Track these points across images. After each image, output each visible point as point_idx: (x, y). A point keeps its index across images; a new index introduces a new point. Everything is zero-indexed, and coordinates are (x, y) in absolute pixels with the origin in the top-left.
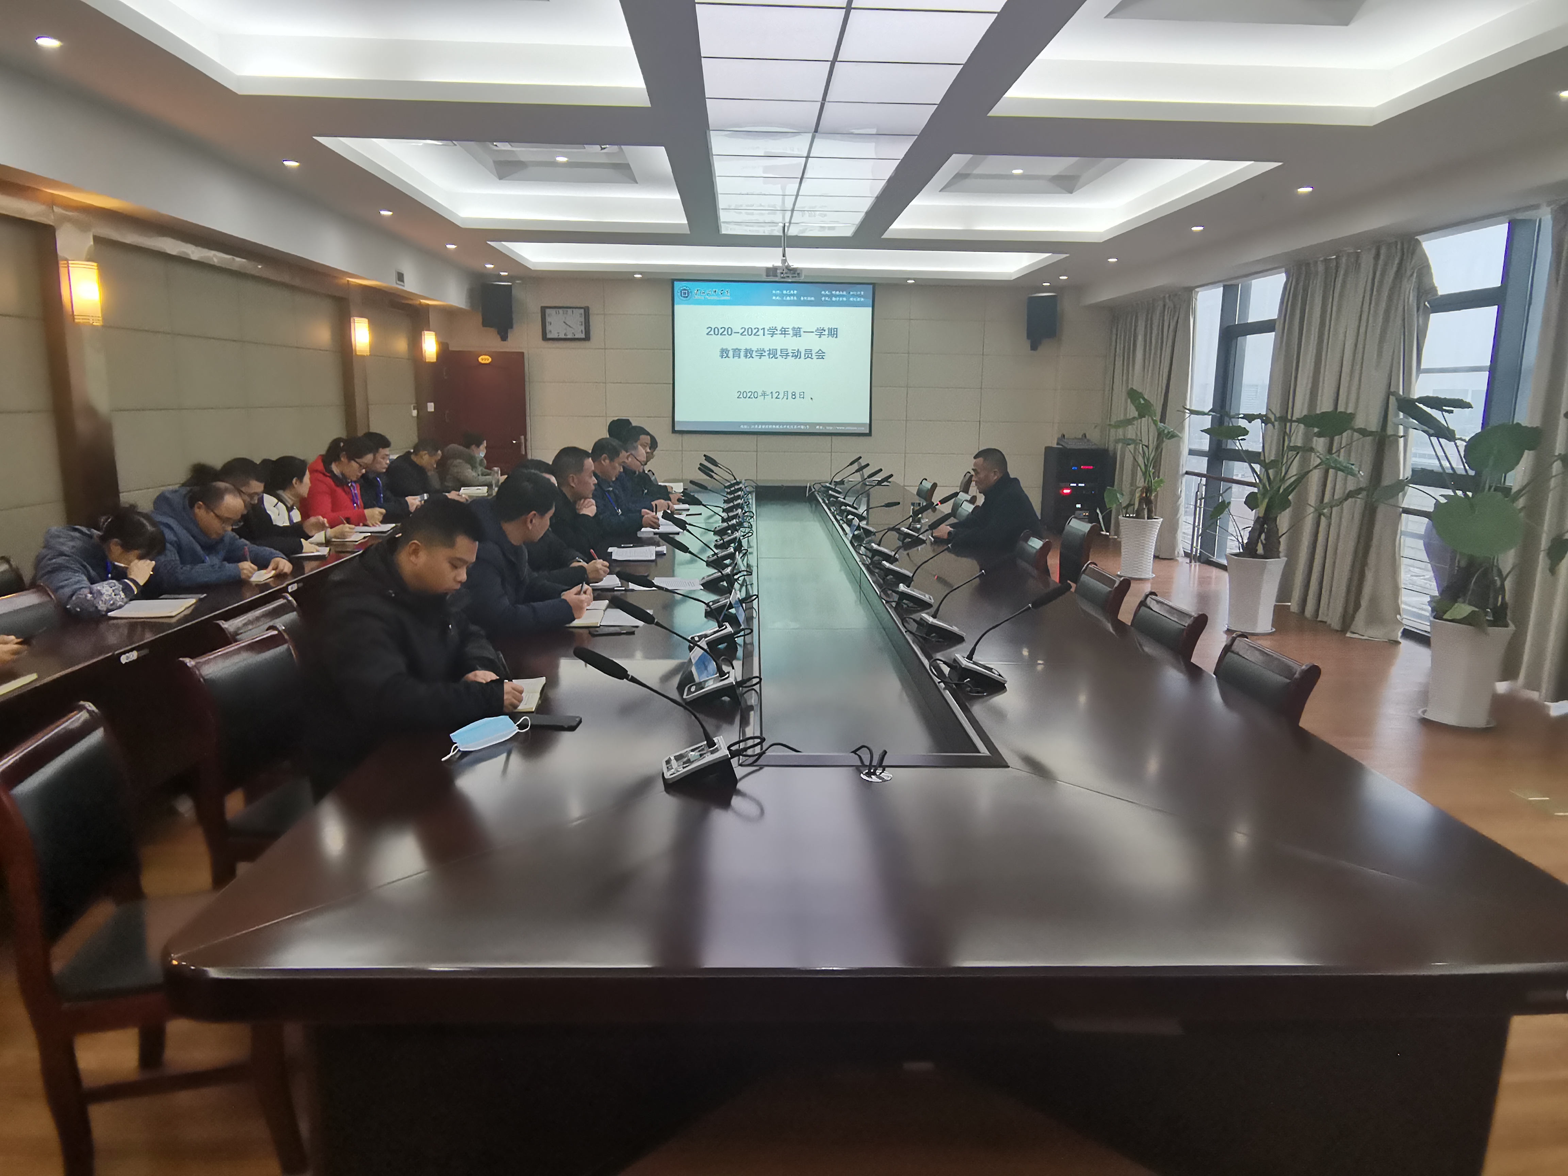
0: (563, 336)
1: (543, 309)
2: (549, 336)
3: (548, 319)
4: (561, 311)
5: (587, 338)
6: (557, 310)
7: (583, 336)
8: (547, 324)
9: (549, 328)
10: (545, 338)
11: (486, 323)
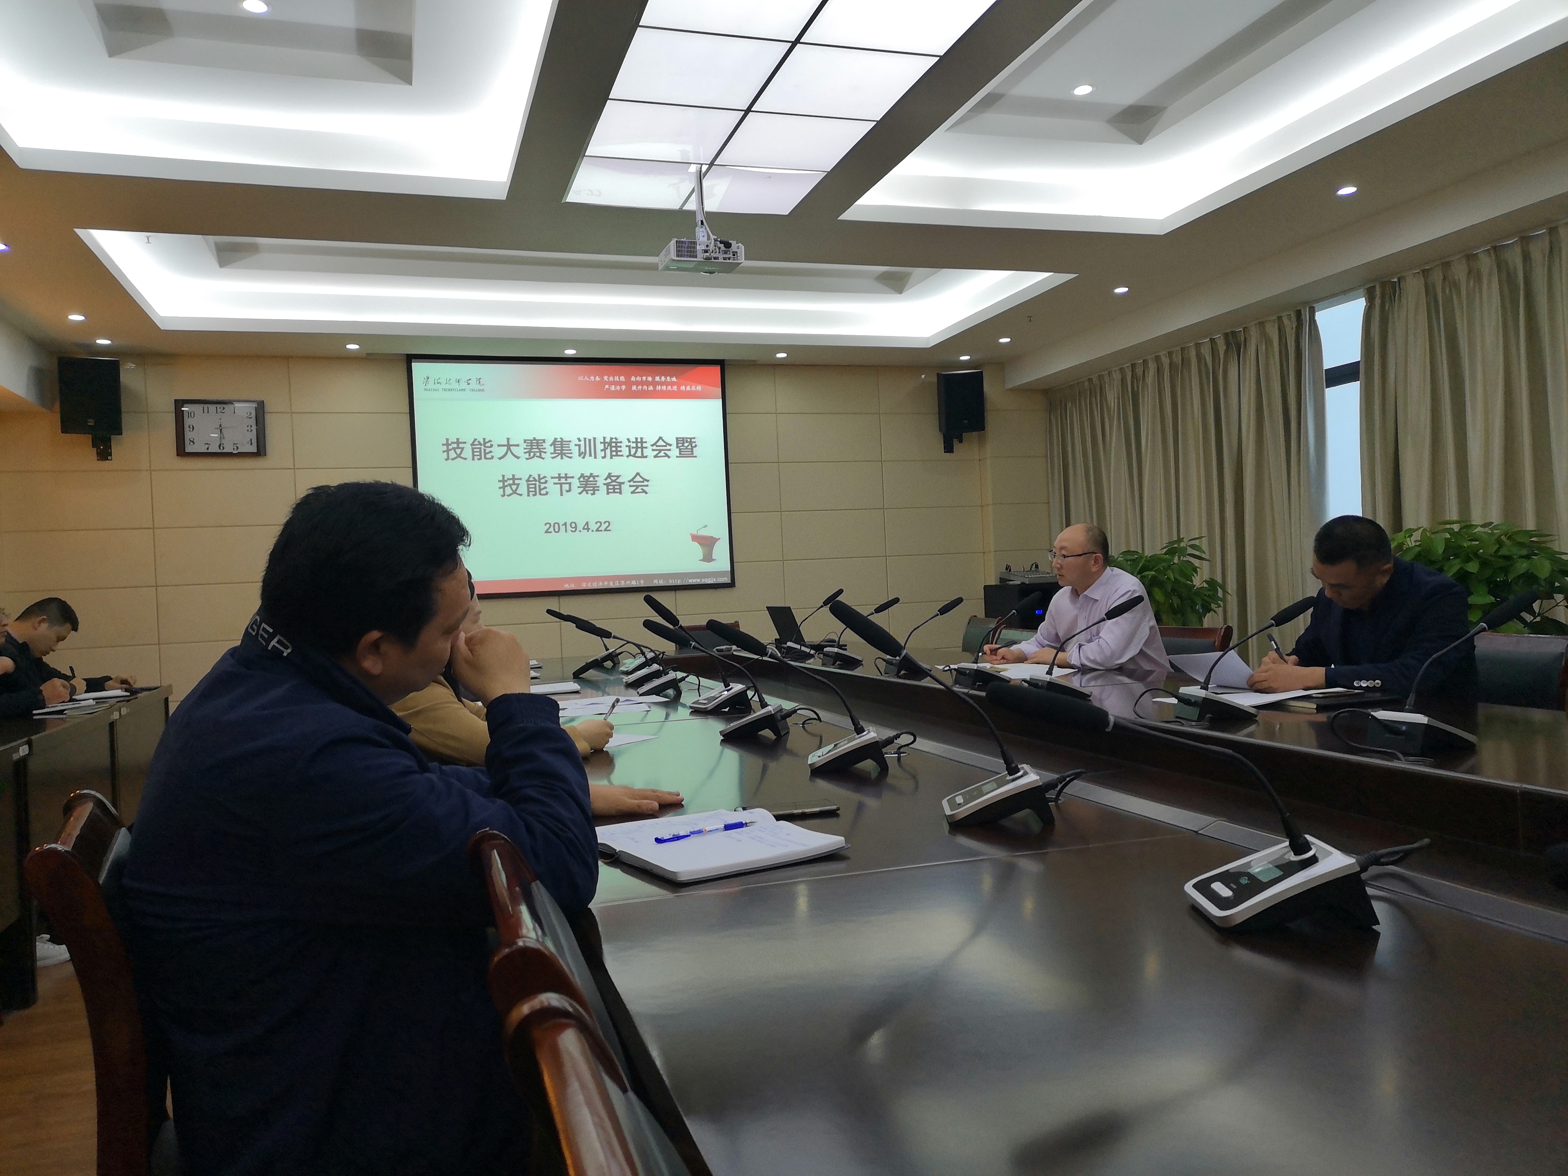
0: (214, 449)
1: (179, 404)
2: (189, 449)
3: (188, 422)
4: (212, 408)
5: (260, 452)
6: (206, 406)
7: (254, 449)
8: (187, 429)
9: (189, 435)
10: (181, 452)
11: (69, 425)
